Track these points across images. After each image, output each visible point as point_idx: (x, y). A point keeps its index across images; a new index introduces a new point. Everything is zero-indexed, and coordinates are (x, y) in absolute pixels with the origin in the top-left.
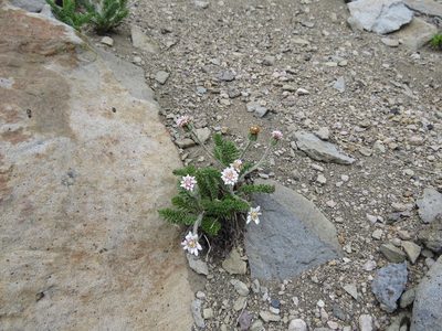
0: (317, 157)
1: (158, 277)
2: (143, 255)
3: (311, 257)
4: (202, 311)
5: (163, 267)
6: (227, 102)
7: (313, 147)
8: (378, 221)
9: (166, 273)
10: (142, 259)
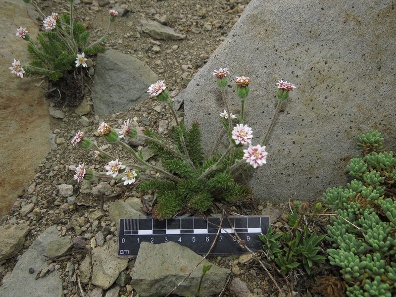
0: (157, 37)
1: (24, 122)
2: (10, 107)
3: (137, 96)
4: (56, 139)
5: (29, 116)
6: (96, 8)
7: (153, 28)
8: (189, 68)
9: (31, 119)
10: (10, 110)
